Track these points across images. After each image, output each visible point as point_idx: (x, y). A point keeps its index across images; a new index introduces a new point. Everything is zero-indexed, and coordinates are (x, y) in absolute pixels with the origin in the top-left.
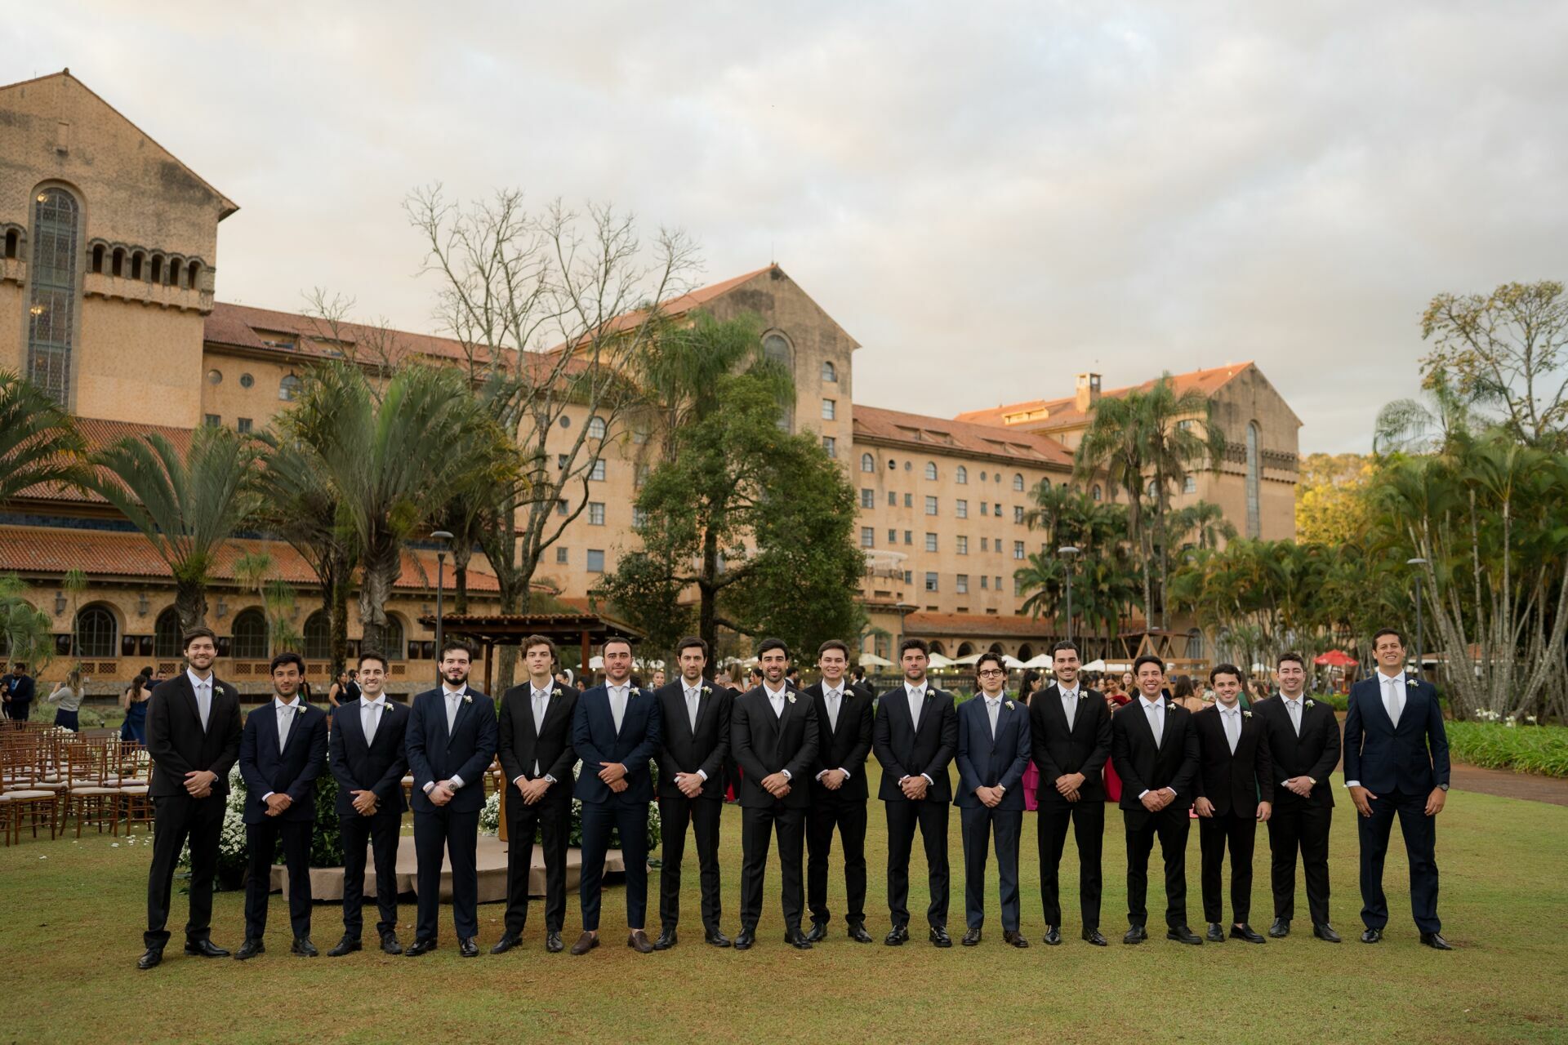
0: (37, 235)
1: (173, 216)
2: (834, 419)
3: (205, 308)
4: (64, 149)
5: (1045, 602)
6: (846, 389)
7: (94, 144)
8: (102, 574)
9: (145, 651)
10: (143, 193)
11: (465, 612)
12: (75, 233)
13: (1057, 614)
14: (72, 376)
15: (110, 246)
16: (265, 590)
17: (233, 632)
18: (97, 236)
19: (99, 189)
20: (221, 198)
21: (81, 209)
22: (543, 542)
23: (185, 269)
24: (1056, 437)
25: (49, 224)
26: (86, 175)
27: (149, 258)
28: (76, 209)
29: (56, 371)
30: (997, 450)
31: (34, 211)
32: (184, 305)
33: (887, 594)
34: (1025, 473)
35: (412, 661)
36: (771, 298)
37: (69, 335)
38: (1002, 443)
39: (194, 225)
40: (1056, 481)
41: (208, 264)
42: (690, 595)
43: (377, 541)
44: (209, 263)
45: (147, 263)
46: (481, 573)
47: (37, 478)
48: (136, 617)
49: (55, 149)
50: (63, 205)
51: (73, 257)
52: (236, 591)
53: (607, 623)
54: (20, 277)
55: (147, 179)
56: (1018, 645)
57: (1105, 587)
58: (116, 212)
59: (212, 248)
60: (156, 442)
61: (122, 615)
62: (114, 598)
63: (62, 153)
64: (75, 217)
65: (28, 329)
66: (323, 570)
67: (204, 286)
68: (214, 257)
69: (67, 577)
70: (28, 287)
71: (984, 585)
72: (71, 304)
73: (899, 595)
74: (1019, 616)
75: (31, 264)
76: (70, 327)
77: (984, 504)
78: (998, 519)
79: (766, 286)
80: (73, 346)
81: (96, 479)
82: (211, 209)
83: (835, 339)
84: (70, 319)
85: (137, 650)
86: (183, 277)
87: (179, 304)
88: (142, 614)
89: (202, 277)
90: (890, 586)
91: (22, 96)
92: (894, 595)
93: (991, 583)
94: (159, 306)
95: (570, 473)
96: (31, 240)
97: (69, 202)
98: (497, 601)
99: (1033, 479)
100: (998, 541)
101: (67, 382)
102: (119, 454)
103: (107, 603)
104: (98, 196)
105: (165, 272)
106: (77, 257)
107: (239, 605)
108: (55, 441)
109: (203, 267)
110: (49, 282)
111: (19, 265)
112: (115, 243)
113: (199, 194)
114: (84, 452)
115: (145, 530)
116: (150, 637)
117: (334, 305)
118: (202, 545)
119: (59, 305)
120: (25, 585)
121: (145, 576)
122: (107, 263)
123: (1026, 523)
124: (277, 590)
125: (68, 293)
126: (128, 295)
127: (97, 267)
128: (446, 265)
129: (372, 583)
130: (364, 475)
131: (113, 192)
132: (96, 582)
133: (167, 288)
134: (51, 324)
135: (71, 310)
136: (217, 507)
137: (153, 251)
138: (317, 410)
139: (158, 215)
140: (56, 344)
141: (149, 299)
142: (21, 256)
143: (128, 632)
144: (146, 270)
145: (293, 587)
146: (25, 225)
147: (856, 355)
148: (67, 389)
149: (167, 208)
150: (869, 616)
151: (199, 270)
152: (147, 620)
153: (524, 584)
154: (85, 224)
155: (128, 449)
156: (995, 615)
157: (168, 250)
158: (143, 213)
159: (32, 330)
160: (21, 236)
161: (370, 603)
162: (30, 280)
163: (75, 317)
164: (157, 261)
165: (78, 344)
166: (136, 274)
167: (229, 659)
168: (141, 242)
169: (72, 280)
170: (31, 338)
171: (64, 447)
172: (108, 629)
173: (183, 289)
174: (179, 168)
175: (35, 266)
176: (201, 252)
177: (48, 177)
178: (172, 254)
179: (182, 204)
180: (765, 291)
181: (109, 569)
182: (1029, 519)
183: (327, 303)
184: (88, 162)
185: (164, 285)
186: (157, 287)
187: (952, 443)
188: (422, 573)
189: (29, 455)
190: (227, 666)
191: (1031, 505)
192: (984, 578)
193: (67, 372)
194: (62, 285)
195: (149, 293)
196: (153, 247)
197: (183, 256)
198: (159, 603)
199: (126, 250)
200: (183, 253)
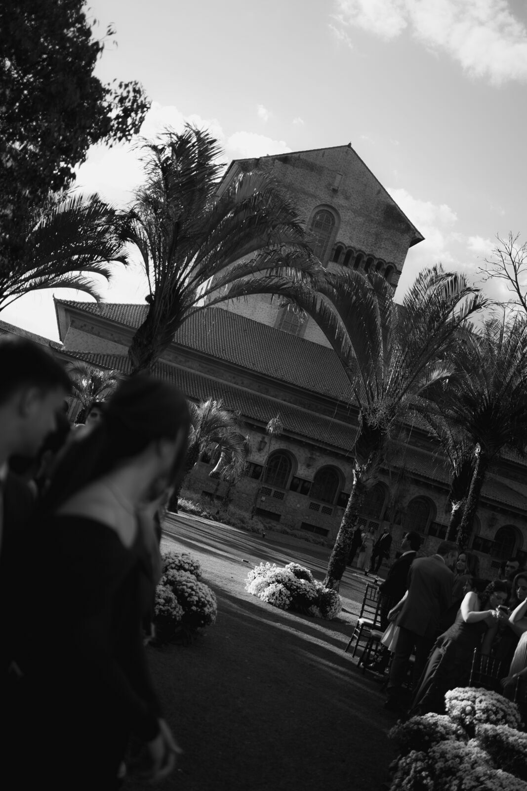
1: (385, 237)
4: (337, 188)
7: (353, 188)
8: (292, 432)
9: (304, 491)
10: (372, 221)
12: (329, 237)
15: (346, 248)
18: (341, 241)
19: (349, 214)
20: (415, 230)
21: (336, 225)
23: (384, 269)
25: (317, 230)
26: (344, 205)
27: (365, 259)
28: (333, 224)
31: (311, 221)
39: (396, 244)
41: (398, 269)
44: (398, 267)
45: (364, 261)
48: (304, 467)
49: (332, 187)
50: (327, 221)
55: (376, 213)
58: (354, 229)
59: (403, 260)
61: (297, 462)
62: (295, 450)
63: (335, 191)
64: (332, 228)
67: (392, 282)
68: (402, 265)
82: (408, 237)
85: (299, 489)
86: (382, 274)
88: (308, 466)
89: (394, 276)
91: (323, 156)
97: (331, 219)
103: (290, 452)
104: (347, 218)
105: (372, 268)
106: (327, 251)
109: (395, 270)
112: (349, 247)
113: (403, 227)
116: (310, 482)
121: (317, 441)
122: (342, 258)
127: (336, 259)
131: (356, 217)
132: (287, 435)
137: (369, 255)
139: (377, 236)
143: (297, 475)
144: (362, 265)
149: (383, 232)
151: (392, 271)
152: (310, 470)
154: (336, 234)
157: (377, 257)
158: (369, 232)
164: (370, 261)
166: (356, 266)
168: (364, 249)
172: (286, 469)
174: (396, 209)
176: (396, 261)
177: (324, 203)
178: (378, 259)
179: (392, 231)
181: (297, 429)
184: (347, 198)
196: (369, 253)
197: (385, 261)
198: (323, 461)
199: (354, 252)
200: (385, 260)
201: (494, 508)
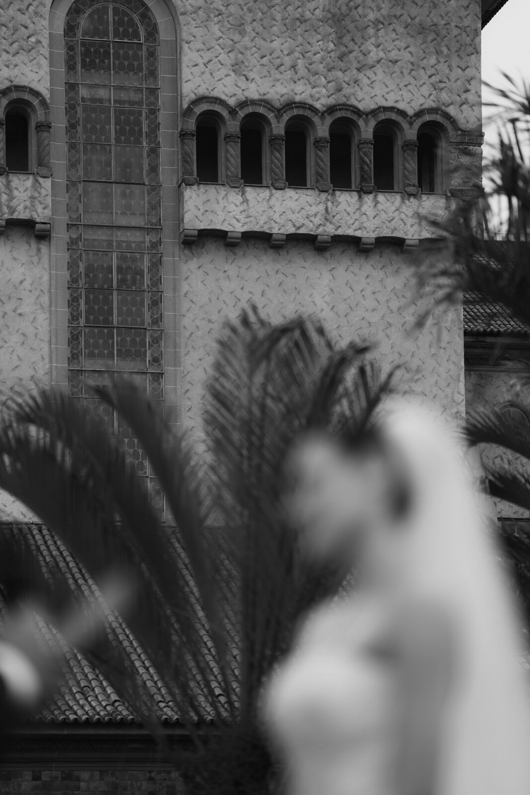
0: (71, 108)
1: (372, 16)
12: (153, 92)
15: (232, 111)
18: (202, 91)
21: (164, 35)
23: (407, 145)
25: (97, 78)
27: (322, 130)
28: (152, 32)
31: (61, 51)
39: (422, 30)
41: (463, 125)
44: (465, 122)
45: (319, 142)
50: (125, 27)
51: (154, 152)
54: (41, 214)
58: (240, 26)
59: (470, 84)
64: (152, 54)
65: (64, 336)
68: (475, 106)
70: (61, 236)
72: (156, 265)
75: (62, 180)
76: (157, 321)
80: (167, 368)
84: (156, 303)
86: (406, 165)
87: (399, 233)
89: (447, 154)
96: (60, 123)
97: (136, 18)
105: (362, 159)
106: (165, 150)
109: (451, 134)
110: (103, 219)
111: (36, 185)
112: (243, 104)
119: (130, 273)
122: (230, 156)
126: (280, 227)
127: (207, 169)
133: (368, 199)
135: (157, 282)
137: (331, 110)
139: (339, 22)
141: (328, 230)
142: (40, 164)
144: (318, 161)
146: (43, 88)
151: (443, 143)
154: (175, 68)
157: (366, 103)
158: (302, 20)
159: (74, 339)
160: (38, 116)
162: (63, 219)
163: (167, 295)
164: (342, 135)
165: (177, 362)
166: (296, 176)
168: (302, 92)
169: (155, 207)
170: (74, 357)
173: (407, 194)
175: (71, 185)
176: (445, 96)
178: (374, 112)
185: (362, 192)
186: (346, 200)
194: (135, 221)
195: (328, 216)
196: (331, 101)
197: (402, 113)
199: (271, 116)
200: (401, 106)
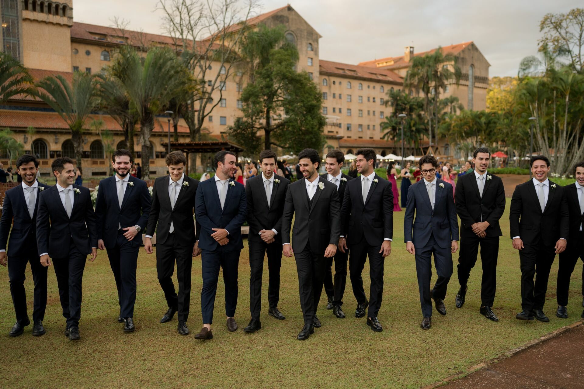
2: (312, 65)
3: (70, 24)
5: (391, 134)
6: (316, 53)
8: (40, 128)
11: (177, 141)
13: (396, 139)
14: (21, 52)
16: (102, 133)
17: (90, 149)
22: (205, 114)
23: (61, 9)
24: (396, 72)
27: (46, 4)
29: (14, 49)
30: (374, 77)
32: (62, 23)
33: (332, 132)
34: (385, 86)
35: (157, 159)
36: (288, 18)
37: (18, 35)
38: (375, 74)
40: (396, 88)
42: (261, 133)
43: (145, 115)
44: (70, 6)
45: (46, 6)
46: (183, 126)
47: (17, 92)
48: (54, 144)
51: (17, 4)
52: (90, 134)
53: (231, 144)
56: (381, 151)
57: (414, 129)
60: (60, 78)
61: (49, 143)
62: (45, 137)
66: (124, 126)
67: (69, 15)
68: (72, 4)
69: (28, 129)
71: (368, 128)
72: (18, 23)
73: (337, 132)
74: (381, 140)
76: (18, 32)
77: (369, 98)
78: (374, 103)
79: (286, 13)
80: (20, 40)
81: (38, 92)
83: (312, 34)
84: (18, 29)
86: (61, 12)
87: (60, 22)
88: (56, 143)
89: (68, 12)
90: (334, 129)
92: (335, 132)
93: (371, 127)
94: (52, 23)
95: (215, 87)
98: (188, 136)
99: (387, 88)
100: (374, 112)
101: (19, 54)
102: (46, 83)
103: (43, 139)
105: (53, 10)
106: (18, 4)
107: (92, 139)
108: (22, 78)
109: (68, 8)
110: (8, 14)
114: (33, 82)
115: (58, 112)
116: (60, 151)
117: (122, 23)
118: (80, 117)
119: (13, 23)
120: (13, 133)
121: (56, 129)
122: (30, 6)
123: (385, 105)
124: (106, 133)
125: (16, 18)
126: (40, 19)
127: (26, 8)
128: (164, 7)
129: (144, 131)
130: (139, 90)
132: (39, 131)
133: (55, 16)
134: (11, 31)
135: (18, 25)
136: (84, 103)
137: (48, 1)
138: (120, 66)
140: (14, 39)
141: (48, 21)
143: (52, 150)
144: (46, 9)
145: (112, 132)
147: (320, 40)
148: (19, 57)
150: (327, 140)
151: (66, 9)
152: (58, 145)
153: (199, 130)
155: (49, 81)
156: (372, 140)
159: (3, 33)
161: (144, 138)
163: (20, 28)
164: (50, 5)
165: (22, 39)
166: (42, 11)
167: (90, 159)
169: (17, 13)
170: (4, 36)
171: (25, 80)
172: (44, 148)
173: (61, 16)
176: (67, 2)
178: (55, 2)
180: (285, 15)
181: (43, 126)
182: (386, 103)
183: (119, 23)
185: (53, 15)
186: (51, 16)
187: (357, 74)
188: (161, 126)
189: (12, 84)
190: (89, 162)
191: (386, 98)
192: (368, 126)
193: (19, 50)
194: (14, 15)
195: (48, 18)
197: (60, 3)
198: (63, 139)
199: (38, 1)
201: (160, 136)
